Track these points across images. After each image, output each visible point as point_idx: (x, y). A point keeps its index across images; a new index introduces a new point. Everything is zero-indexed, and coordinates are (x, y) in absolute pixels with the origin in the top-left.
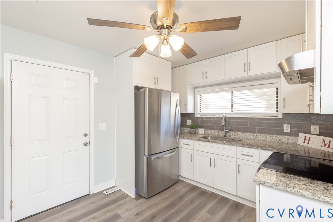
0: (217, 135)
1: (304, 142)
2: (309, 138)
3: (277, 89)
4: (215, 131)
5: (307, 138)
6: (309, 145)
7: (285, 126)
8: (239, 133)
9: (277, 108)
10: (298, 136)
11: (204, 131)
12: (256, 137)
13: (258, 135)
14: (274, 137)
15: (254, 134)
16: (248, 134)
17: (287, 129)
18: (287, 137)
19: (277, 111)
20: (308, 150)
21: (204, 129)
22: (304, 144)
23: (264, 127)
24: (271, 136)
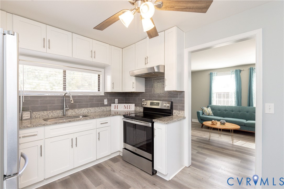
0: (50, 116)
1: (115, 109)
2: (117, 106)
3: (99, 75)
4: (48, 112)
5: (116, 106)
6: (118, 110)
7: (105, 100)
8: (76, 110)
9: (99, 89)
10: (111, 106)
11: (29, 115)
12: (89, 110)
13: (90, 109)
14: (100, 109)
15: (88, 109)
16: (83, 109)
17: (106, 102)
18: (107, 107)
19: (99, 91)
20: (117, 112)
21: (29, 113)
22: (115, 110)
23: (94, 102)
24: (99, 108)
